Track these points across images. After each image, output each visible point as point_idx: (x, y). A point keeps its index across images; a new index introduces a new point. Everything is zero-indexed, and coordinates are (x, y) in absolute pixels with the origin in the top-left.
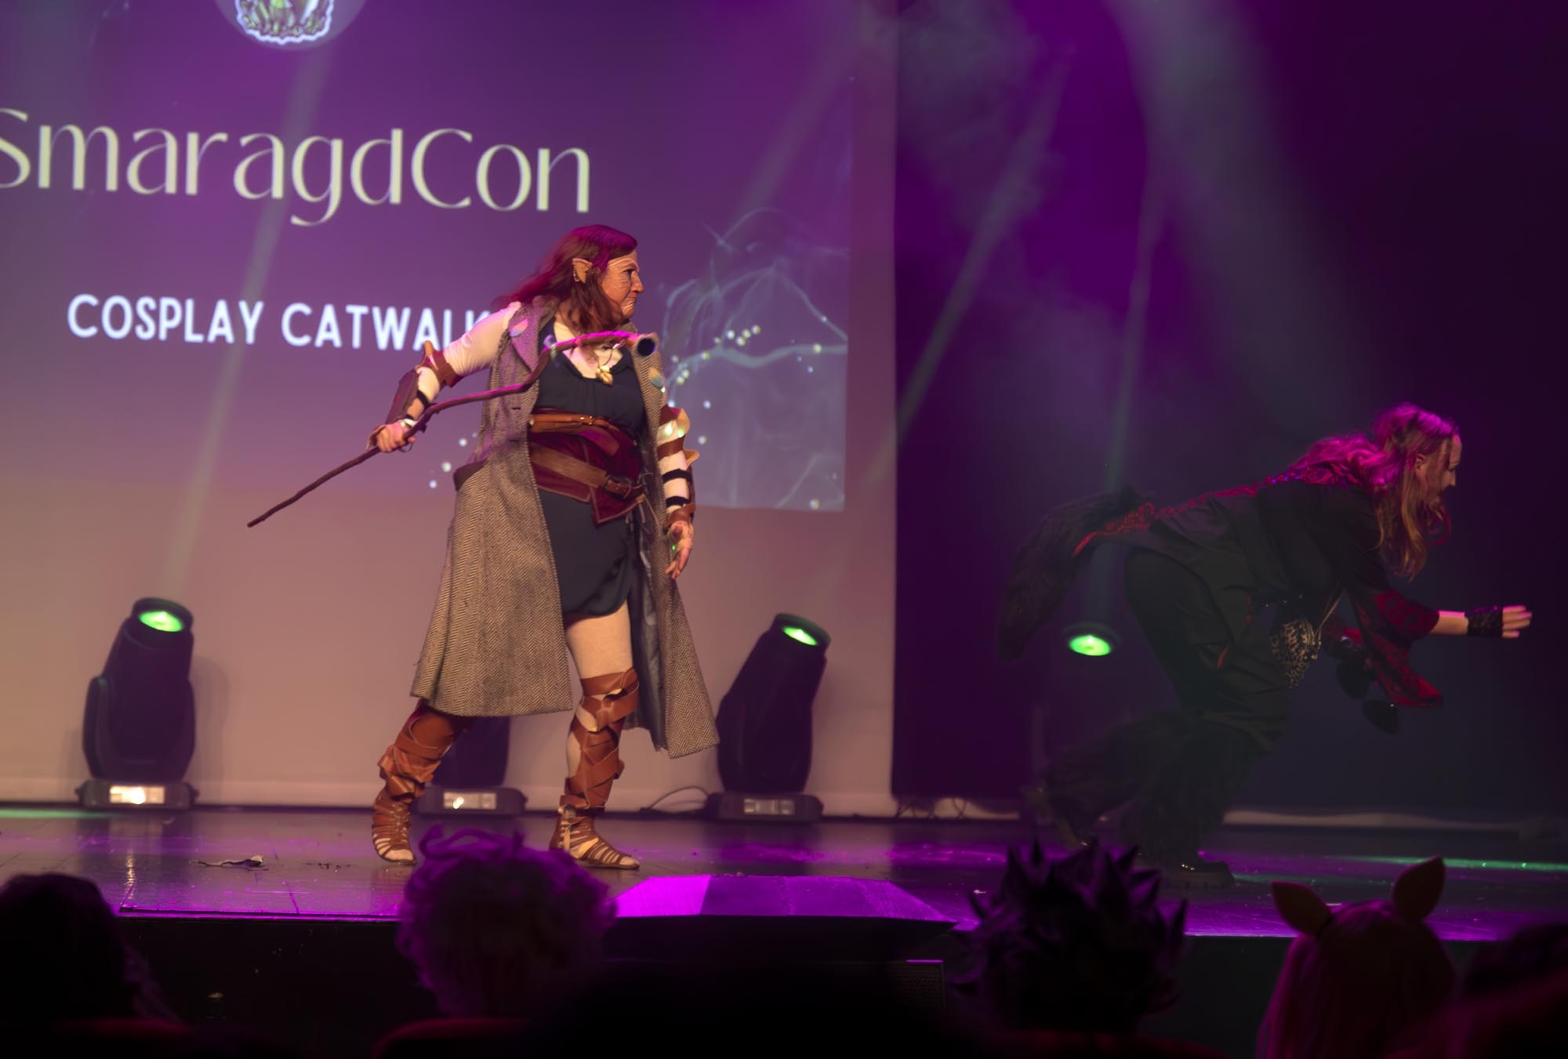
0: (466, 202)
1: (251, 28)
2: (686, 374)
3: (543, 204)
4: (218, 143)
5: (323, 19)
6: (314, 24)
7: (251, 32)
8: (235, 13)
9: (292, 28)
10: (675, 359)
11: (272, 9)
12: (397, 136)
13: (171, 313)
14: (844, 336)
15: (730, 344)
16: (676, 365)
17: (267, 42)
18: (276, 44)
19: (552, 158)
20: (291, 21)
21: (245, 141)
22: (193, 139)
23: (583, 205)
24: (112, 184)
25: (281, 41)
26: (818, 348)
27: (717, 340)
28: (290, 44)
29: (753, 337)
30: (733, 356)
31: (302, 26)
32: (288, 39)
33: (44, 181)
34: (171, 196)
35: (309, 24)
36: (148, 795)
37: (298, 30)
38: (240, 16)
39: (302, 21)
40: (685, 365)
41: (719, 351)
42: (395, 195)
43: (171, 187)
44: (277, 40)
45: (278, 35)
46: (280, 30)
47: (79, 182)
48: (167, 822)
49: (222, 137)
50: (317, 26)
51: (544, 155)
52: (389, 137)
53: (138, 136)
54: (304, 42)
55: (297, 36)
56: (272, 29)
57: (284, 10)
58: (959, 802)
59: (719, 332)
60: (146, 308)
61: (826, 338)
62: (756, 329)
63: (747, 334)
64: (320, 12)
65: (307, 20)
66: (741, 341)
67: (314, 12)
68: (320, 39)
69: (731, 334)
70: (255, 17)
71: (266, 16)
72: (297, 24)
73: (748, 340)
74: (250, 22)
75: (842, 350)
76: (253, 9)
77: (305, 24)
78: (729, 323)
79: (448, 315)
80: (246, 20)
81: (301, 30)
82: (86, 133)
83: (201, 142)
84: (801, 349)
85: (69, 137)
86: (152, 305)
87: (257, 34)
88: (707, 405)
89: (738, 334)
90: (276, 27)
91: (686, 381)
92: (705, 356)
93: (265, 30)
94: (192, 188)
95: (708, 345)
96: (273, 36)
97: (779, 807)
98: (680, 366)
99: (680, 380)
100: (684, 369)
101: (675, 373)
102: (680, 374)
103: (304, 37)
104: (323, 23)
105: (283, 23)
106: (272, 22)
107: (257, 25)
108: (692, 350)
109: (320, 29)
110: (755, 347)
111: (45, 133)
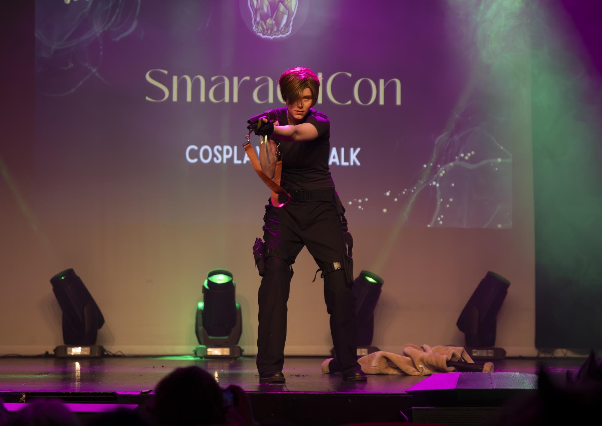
0: (349, 102)
1: (259, 32)
2: (444, 172)
3: (382, 102)
4: (245, 81)
5: (289, 28)
6: (285, 29)
7: (259, 34)
8: (253, 26)
9: (276, 32)
10: (439, 166)
11: (267, 24)
13: (228, 152)
14: (511, 155)
15: (462, 159)
16: (439, 168)
17: (266, 38)
18: (269, 39)
19: (385, 82)
20: (275, 29)
21: (257, 79)
22: (236, 79)
23: (398, 102)
24: (203, 99)
25: (272, 38)
26: (499, 160)
27: (456, 157)
28: (274, 38)
29: (472, 155)
30: (463, 164)
31: (280, 31)
32: (274, 37)
33: (175, 99)
34: (227, 103)
35: (283, 30)
36: (223, 352)
37: (278, 32)
38: (254, 27)
39: (280, 29)
40: (443, 168)
41: (457, 162)
43: (227, 99)
44: (270, 37)
45: (270, 35)
46: (271, 33)
47: (189, 99)
48: (231, 362)
49: (248, 78)
50: (286, 31)
51: (382, 82)
53: (213, 79)
54: (281, 38)
55: (278, 35)
56: (267, 32)
57: (272, 24)
58: (564, 350)
59: (457, 154)
60: (218, 150)
61: (503, 155)
62: (473, 153)
63: (469, 155)
64: (287, 25)
65: (282, 28)
66: (467, 158)
67: (285, 25)
68: (287, 36)
69: (462, 155)
70: (260, 28)
71: (265, 27)
72: (278, 30)
73: (470, 157)
74: (259, 30)
75: (510, 160)
76: (259, 25)
78: (461, 151)
79: (343, 150)
80: (257, 29)
81: (279, 33)
82: (192, 79)
83: (239, 80)
84: (492, 160)
85: (185, 80)
86: (220, 149)
87: (261, 35)
88: (453, 185)
89: (465, 155)
90: (269, 32)
91: (444, 175)
92: (451, 164)
93: (265, 33)
94: (235, 100)
95: (453, 160)
96: (268, 35)
97: (487, 353)
98: (441, 169)
99: (441, 175)
100: (443, 170)
101: (439, 172)
102: (441, 172)
103: (280, 36)
104: (289, 29)
105: (272, 30)
106: (267, 30)
107: (261, 31)
108: (446, 162)
109: (287, 32)
110: (472, 160)
111: (175, 79)
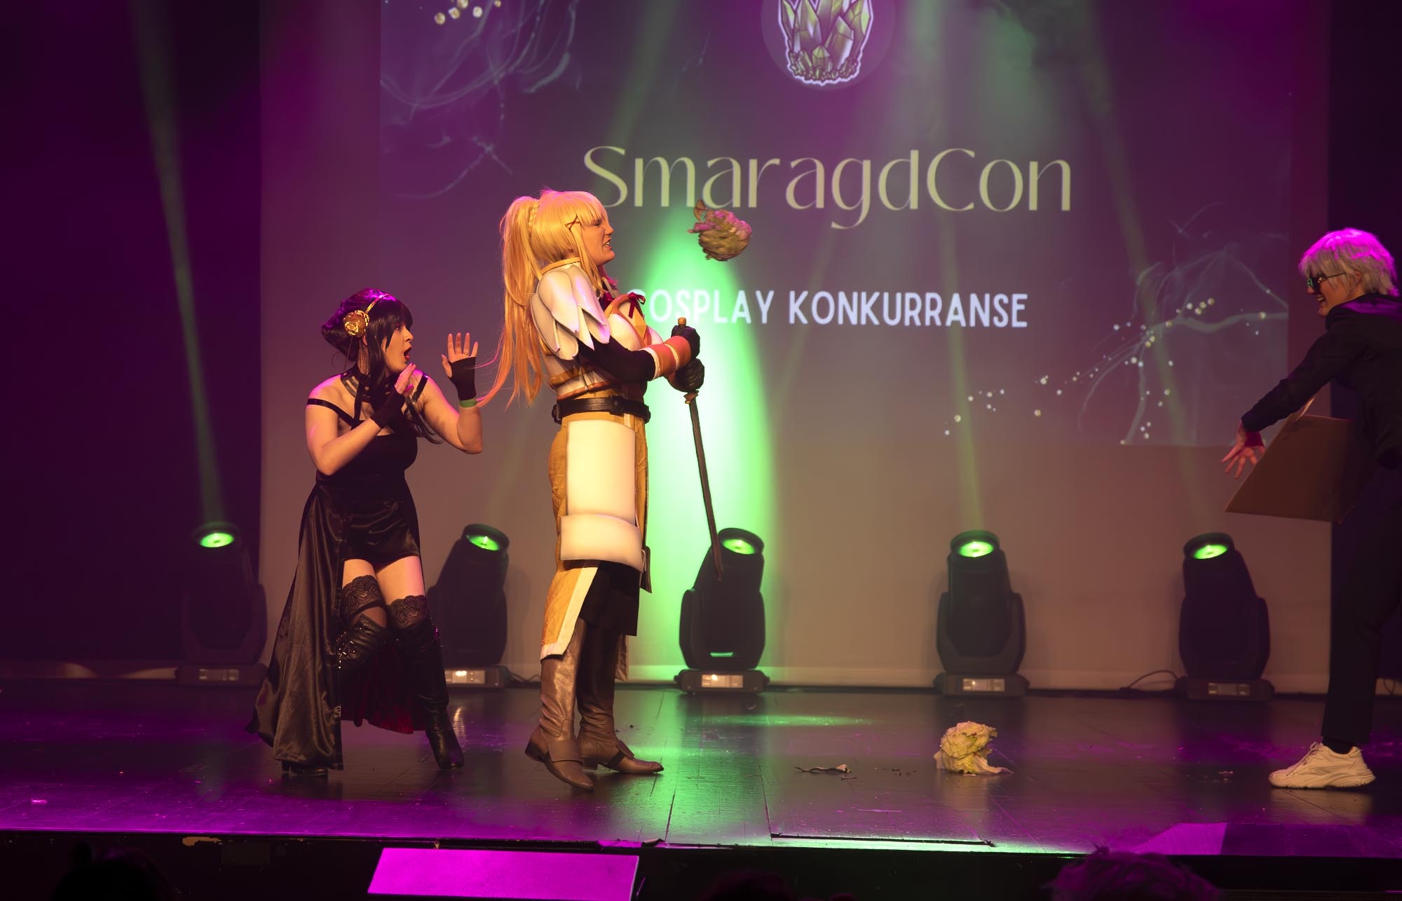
0: (971, 206)
1: (799, 74)
2: (1152, 339)
4: (773, 166)
5: (856, 64)
6: (847, 70)
7: (798, 77)
8: (787, 63)
9: (830, 73)
10: (1144, 327)
11: (814, 58)
12: (915, 156)
14: (1286, 305)
15: (1190, 313)
16: (1144, 332)
17: (811, 84)
18: (817, 86)
19: (1040, 168)
20: (829, 67)
21: (794, 164)
22: (753, 164)
23: (1066, 205)
24: (691, 201)
25: (822, 84)
26: (1263, 315)
27: (1178, 311)
28: (828, 86)
29: (1208, 306)
30: (1192, 324)
31: (839, 71)
32: (827, 82)
33: (639, 202)
34: (737, 208)
35: (844, 69)
36: (730, 681)
37: (835, 74)
38: (789, 65)
39: (838, 68)
40: (1153, 332)
41: (1180, 320)
42: (914, 203)
43: (736, 202)
44: (819, 82)
45: (819, 79)
46: (821, 75)
47: (665, 201)
49: (776, 161)
50: (850, 70)
51: (1033, 166)
52: (908, 156)
53: (710, 163)
54: (840, 83)
55: (834, 80)
56: (814, 74)
57: (824, 58)
58: (1389, 683)
59: (1180, 304)
61: (1270, 306)
62: (1210, 301)
63: (1203, 305)
64: (852, 59)
65: (842, 66)
66: (1198, 311)
67: (847, 59)
68: (851, 80)
69: (1190, 306)
70: (801, 66)
71: (810, 64)
72: (834, 69)
73: (1204, 310)
74: (797, 69)
75: (1284, 316)
76: (799, 59)
77: (841, 69)
78: (1188, 298)
79: (955, 296)
80: (793, 67)
81: (837, 74)
82: (670, 163)
83: (759, 166)
84: (1250, 316)
85: (658, 166)
87: (802, 78)
88: (1171, 363)
89: (1196, 305)
90: (817, 73)
91: (1153, 344)
92: (1168, 324)
93: (810, 76)
94: (753, 203)
95: (1171, 315)
96: (814, 80)
97: (1237, 690)
98: (1148, 333)
99: (1148, 344)
100: (1151, 335)
101: (1144, 339)
102: (1148, 340)
103: (839, 80)
104: (855, 67)
105: (823, 70)
106: (814, 69)
107: (802, 71)
108: (1157, 320)
109: (853, 73)
110: (1209, 315)
111: (639, 163)
